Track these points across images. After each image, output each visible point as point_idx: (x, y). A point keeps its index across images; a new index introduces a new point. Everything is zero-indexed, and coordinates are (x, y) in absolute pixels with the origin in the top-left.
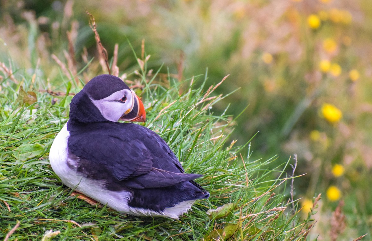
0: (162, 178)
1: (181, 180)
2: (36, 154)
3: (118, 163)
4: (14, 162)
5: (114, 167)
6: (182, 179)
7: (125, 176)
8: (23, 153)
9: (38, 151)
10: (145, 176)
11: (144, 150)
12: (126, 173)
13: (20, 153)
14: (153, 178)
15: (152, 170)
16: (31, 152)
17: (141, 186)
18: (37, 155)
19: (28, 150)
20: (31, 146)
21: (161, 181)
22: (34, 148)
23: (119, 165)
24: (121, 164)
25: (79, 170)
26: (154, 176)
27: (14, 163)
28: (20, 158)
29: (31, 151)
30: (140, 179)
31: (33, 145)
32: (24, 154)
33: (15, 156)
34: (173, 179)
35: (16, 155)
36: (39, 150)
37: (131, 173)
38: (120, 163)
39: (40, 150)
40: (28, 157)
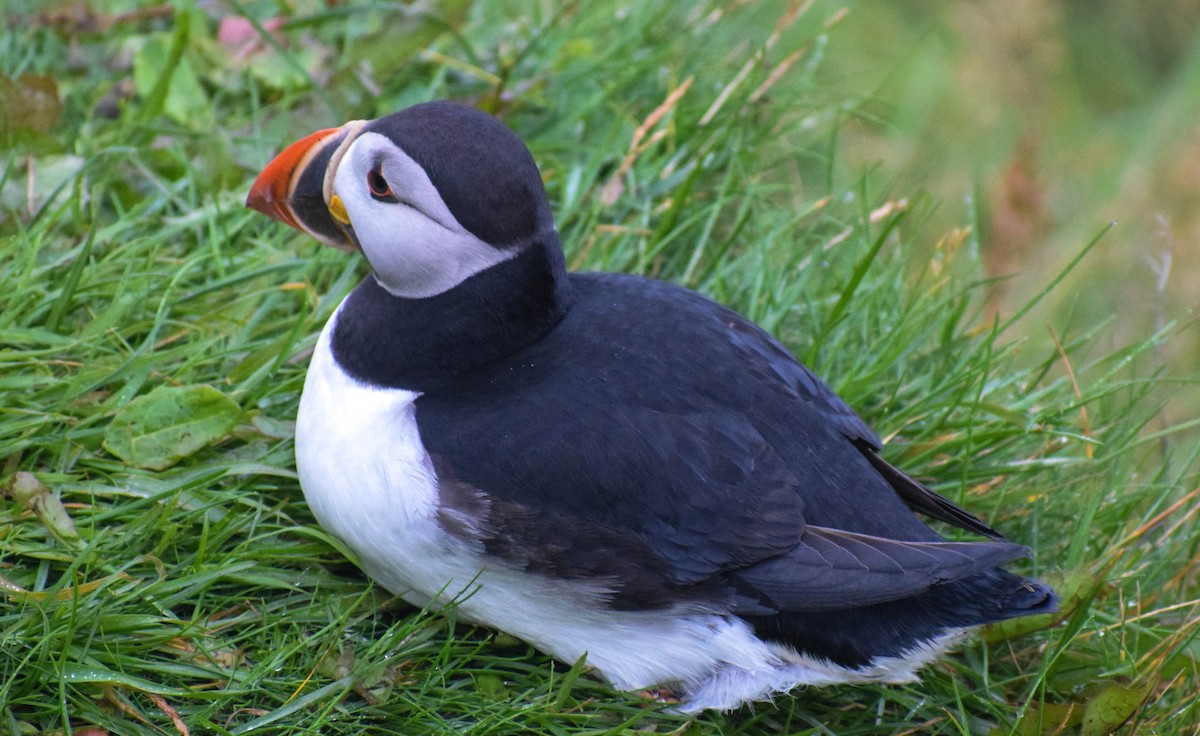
0: (853, 573)
1: (934, 572)
2: (205, 432)
3: (666, 520)
4: (118, 478)
5: (644, 536)
6: (940, 569)
7: (697, 574)
8: (148, 430)
9: (212, 418)
10: (778, 565)
11: (754, 445)
12: (701, 559)
13: (135, 434)
14: (816, 571)
15: (805, 537)
16: (182, 427)
17: (760, 604)
18: (210, 438)
19: (170, 419)
20: (177, 399)
21: (853, 586)
22: (194, 405)
23: (670, 529)
24: (675, 523)
25: (494, 548)
26: (819, 565)
27: (120, 486)
28: (138, 455)
29: (180, 420)
30: (756, 577)
31: (187, 395)
32: (153, 435)
33: (116, 450)
34: (898, 572)
35: (118, 443)
36: (217, 412)
37: (723, 559)
38: (674, 520)
39: (223, 413)
40: (173, 447)
